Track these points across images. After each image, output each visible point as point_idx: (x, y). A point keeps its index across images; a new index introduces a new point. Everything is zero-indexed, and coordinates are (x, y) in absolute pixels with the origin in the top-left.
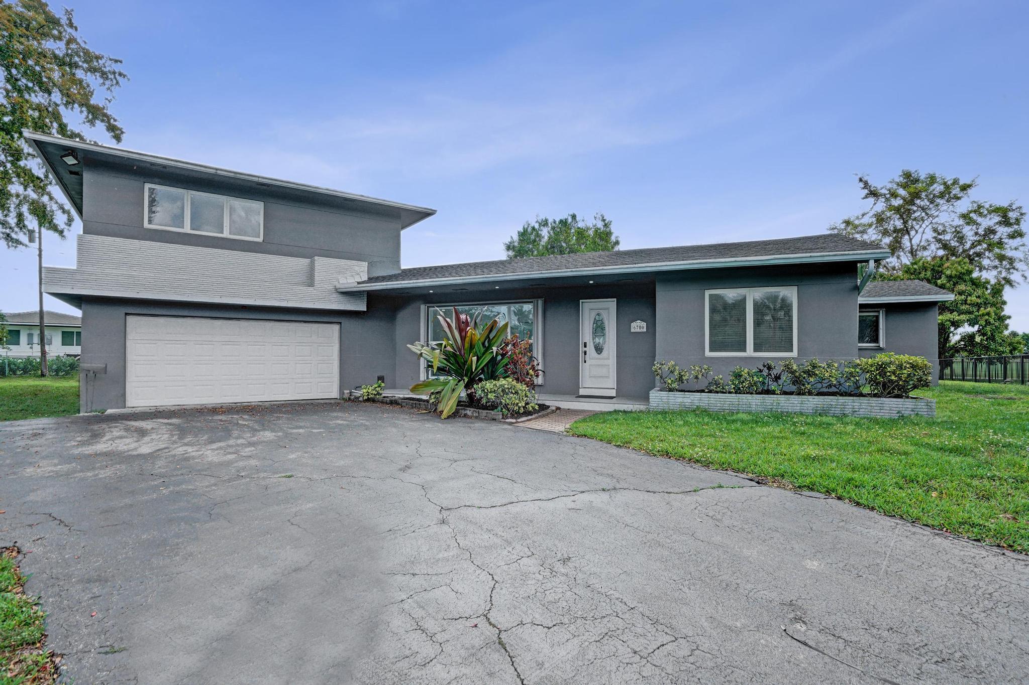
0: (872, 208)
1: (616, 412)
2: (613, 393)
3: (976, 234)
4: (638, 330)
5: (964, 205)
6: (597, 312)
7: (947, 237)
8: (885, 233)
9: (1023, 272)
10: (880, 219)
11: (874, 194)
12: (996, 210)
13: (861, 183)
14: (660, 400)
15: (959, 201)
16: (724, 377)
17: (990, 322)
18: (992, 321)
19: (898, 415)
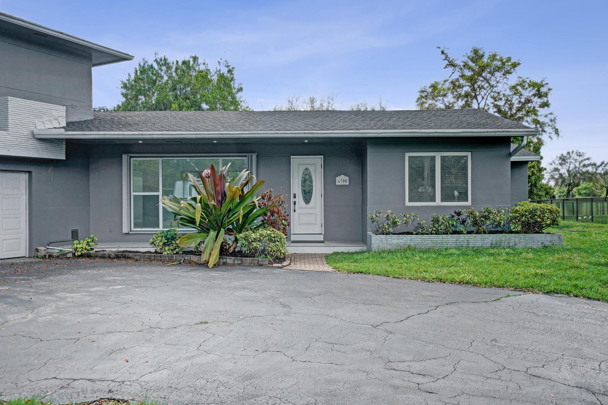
0: (451, 76)
1: (337, 254)
2: (321, 238)
3: (520, 102)
4: (342, 184)
5: (513, 79)
6: (305, 167)
7: (501, 103)
8: (458, 97)
9: (550, 134)
10: (455, 85)
11: (452, 64)
12: (533, 85)
13: (443, 55)
14: (380, 242)
15: (511, 75)
16: (426, 222)
17: (534, 173)
18: (535, 172)
19: (542, 245)
